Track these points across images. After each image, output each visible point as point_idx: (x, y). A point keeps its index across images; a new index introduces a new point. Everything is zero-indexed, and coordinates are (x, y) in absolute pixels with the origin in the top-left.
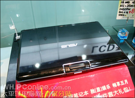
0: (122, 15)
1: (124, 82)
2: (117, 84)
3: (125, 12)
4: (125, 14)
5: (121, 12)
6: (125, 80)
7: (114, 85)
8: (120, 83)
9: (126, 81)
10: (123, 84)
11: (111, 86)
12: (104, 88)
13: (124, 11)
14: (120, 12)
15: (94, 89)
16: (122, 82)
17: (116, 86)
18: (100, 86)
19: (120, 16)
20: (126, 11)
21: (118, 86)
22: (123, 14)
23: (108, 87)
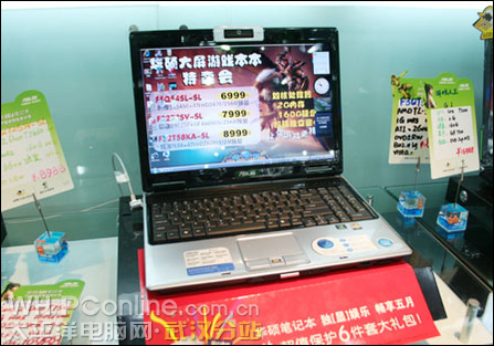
0: (401, 152)
1: (405, 303)
2: (385, 306)
3: (409, 145)
4: (411, 149)
5: (400, 145)
6: (407, 299)
7: (379, 308)
8: (395, 304)
9: (409, 300)
10: (401, 306)
11: (372, 310)
12: (354, 314)
13: (406, 142)
14: (396, 145)
15: (329, 314)
16: (399, 302)
17: (384, 311)
18: (345, 308)
19: (397, 155)
20: (410, 142)
21: (388, 311)
22: (405, 149)
23: (365, 312)
